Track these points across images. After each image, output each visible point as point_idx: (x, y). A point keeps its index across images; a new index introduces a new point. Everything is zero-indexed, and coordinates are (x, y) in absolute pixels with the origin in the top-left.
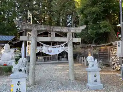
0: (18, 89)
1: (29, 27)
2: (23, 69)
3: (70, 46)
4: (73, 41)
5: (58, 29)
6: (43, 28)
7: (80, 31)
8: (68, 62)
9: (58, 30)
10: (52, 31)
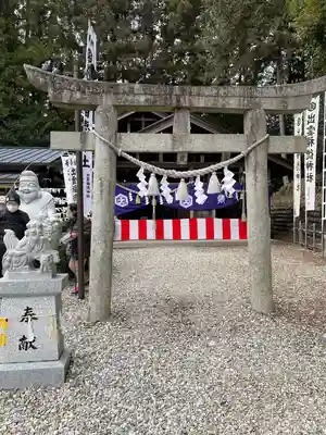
0: (24, 338)
1: (84, 92)
2: (43, 258)
3: (255, 171)
4: (271, 151)
5: (204, 99)
6: (140, 96)
8: (246, 244)
9: (201, 103)
10: (179, 108)
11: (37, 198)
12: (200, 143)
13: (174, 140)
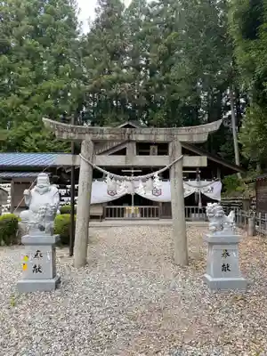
0: (35, 266)
2: (46, 225)
4: (185, 165)
5: (144, 136)
6: (107, 135)
7: (204, 138)
10: (129, 141)
11: (47, 191)
12: (142, 161)
13: (126, 159)
